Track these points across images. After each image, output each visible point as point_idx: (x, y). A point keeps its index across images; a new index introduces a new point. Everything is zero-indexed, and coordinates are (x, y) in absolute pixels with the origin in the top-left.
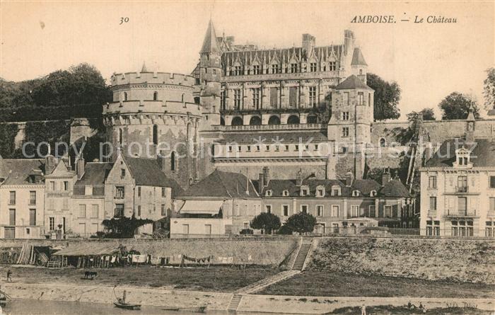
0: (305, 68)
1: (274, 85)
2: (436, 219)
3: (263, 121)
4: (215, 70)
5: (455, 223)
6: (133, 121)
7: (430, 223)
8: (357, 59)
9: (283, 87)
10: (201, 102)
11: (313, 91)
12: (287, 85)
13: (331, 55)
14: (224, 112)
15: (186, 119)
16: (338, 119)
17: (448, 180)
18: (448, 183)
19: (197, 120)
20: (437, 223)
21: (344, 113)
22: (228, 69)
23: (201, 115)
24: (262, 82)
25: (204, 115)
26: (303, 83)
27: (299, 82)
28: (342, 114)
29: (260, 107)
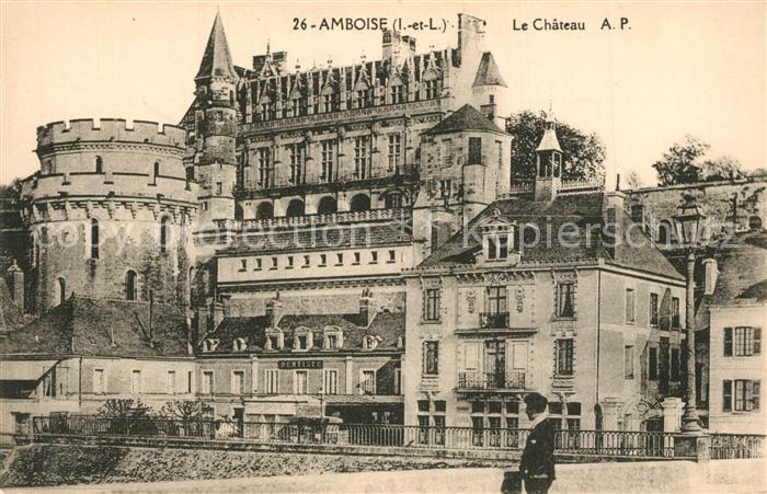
0: (383, 98)
1: (326, 136)
2: (439, 397)
3: (306, 208)
4: (220, 112)
5: (477, 407)
6: (54, 214)
7: (424, 405)
8: (484, 75)
9: (342, 140)
10: (196, 176)
11: (395, 143)
12: (349, 134)
13: (429, 67)
14: (240, 193)
15: (157, 207)
16: (432, 195)
17: (463, 298)
18: (465, 305)
19: (185, 210)
20: (441, 405)
21: (442, 182)
22: (249, 109)
23: (197, 202)
24: (306, 130)
25: (201, 201)
26: (377, 128)
27: (370, 128)
28: (439, 185)
29: (301, 181)
